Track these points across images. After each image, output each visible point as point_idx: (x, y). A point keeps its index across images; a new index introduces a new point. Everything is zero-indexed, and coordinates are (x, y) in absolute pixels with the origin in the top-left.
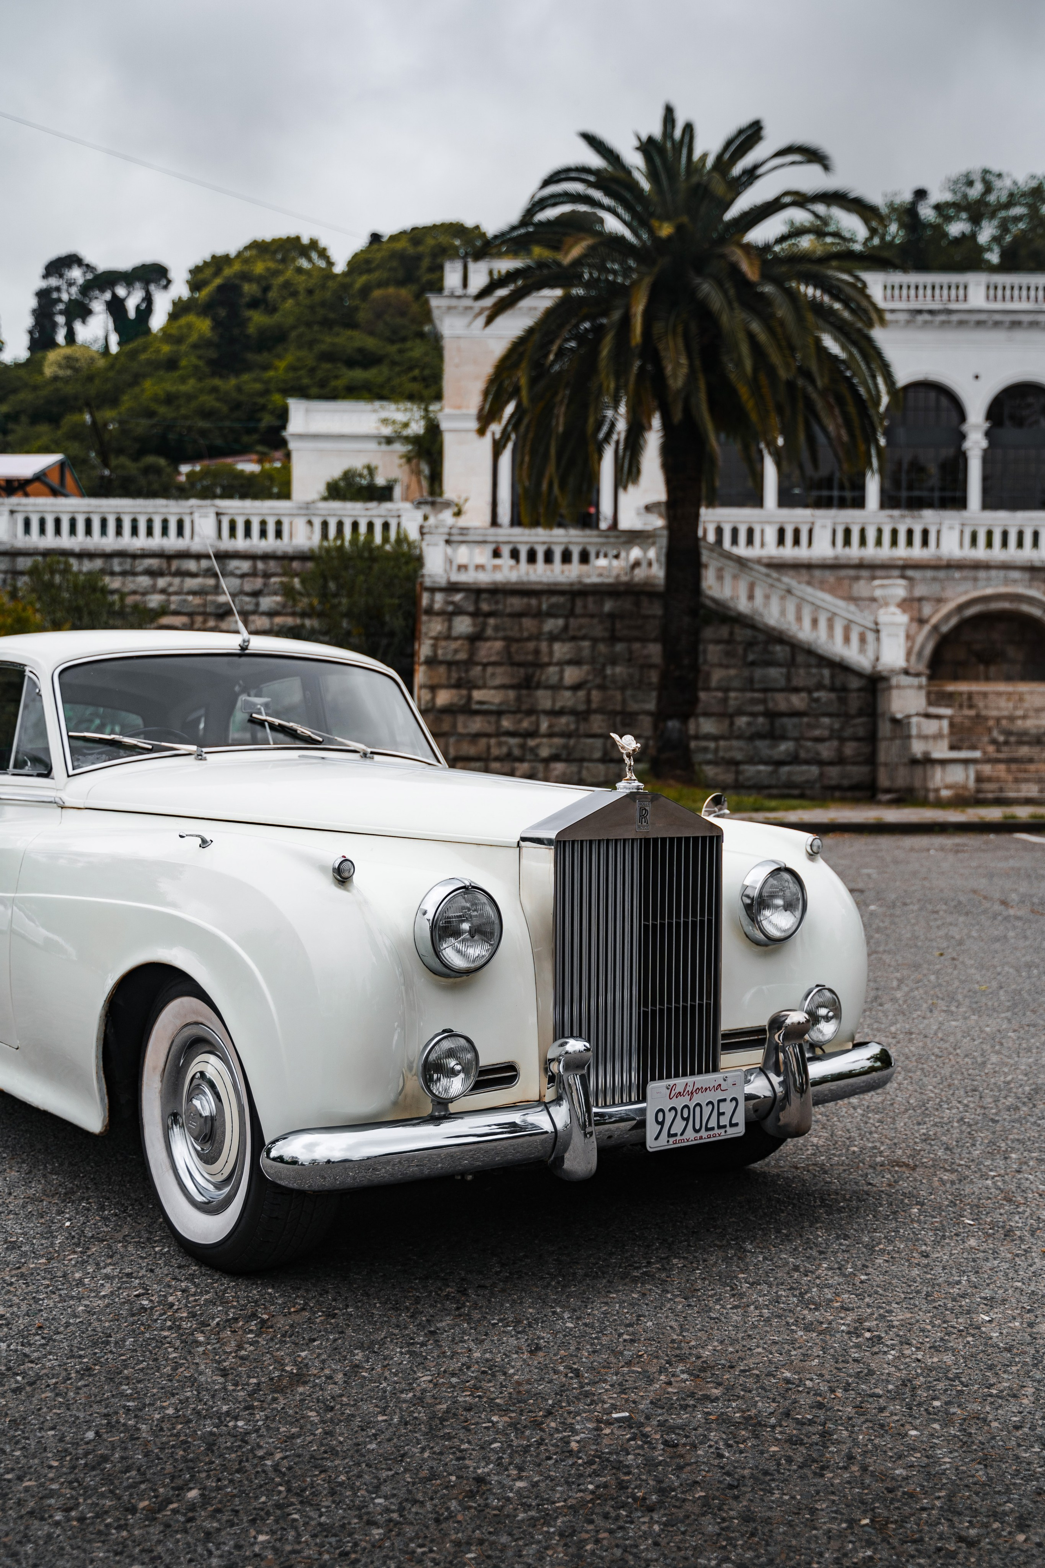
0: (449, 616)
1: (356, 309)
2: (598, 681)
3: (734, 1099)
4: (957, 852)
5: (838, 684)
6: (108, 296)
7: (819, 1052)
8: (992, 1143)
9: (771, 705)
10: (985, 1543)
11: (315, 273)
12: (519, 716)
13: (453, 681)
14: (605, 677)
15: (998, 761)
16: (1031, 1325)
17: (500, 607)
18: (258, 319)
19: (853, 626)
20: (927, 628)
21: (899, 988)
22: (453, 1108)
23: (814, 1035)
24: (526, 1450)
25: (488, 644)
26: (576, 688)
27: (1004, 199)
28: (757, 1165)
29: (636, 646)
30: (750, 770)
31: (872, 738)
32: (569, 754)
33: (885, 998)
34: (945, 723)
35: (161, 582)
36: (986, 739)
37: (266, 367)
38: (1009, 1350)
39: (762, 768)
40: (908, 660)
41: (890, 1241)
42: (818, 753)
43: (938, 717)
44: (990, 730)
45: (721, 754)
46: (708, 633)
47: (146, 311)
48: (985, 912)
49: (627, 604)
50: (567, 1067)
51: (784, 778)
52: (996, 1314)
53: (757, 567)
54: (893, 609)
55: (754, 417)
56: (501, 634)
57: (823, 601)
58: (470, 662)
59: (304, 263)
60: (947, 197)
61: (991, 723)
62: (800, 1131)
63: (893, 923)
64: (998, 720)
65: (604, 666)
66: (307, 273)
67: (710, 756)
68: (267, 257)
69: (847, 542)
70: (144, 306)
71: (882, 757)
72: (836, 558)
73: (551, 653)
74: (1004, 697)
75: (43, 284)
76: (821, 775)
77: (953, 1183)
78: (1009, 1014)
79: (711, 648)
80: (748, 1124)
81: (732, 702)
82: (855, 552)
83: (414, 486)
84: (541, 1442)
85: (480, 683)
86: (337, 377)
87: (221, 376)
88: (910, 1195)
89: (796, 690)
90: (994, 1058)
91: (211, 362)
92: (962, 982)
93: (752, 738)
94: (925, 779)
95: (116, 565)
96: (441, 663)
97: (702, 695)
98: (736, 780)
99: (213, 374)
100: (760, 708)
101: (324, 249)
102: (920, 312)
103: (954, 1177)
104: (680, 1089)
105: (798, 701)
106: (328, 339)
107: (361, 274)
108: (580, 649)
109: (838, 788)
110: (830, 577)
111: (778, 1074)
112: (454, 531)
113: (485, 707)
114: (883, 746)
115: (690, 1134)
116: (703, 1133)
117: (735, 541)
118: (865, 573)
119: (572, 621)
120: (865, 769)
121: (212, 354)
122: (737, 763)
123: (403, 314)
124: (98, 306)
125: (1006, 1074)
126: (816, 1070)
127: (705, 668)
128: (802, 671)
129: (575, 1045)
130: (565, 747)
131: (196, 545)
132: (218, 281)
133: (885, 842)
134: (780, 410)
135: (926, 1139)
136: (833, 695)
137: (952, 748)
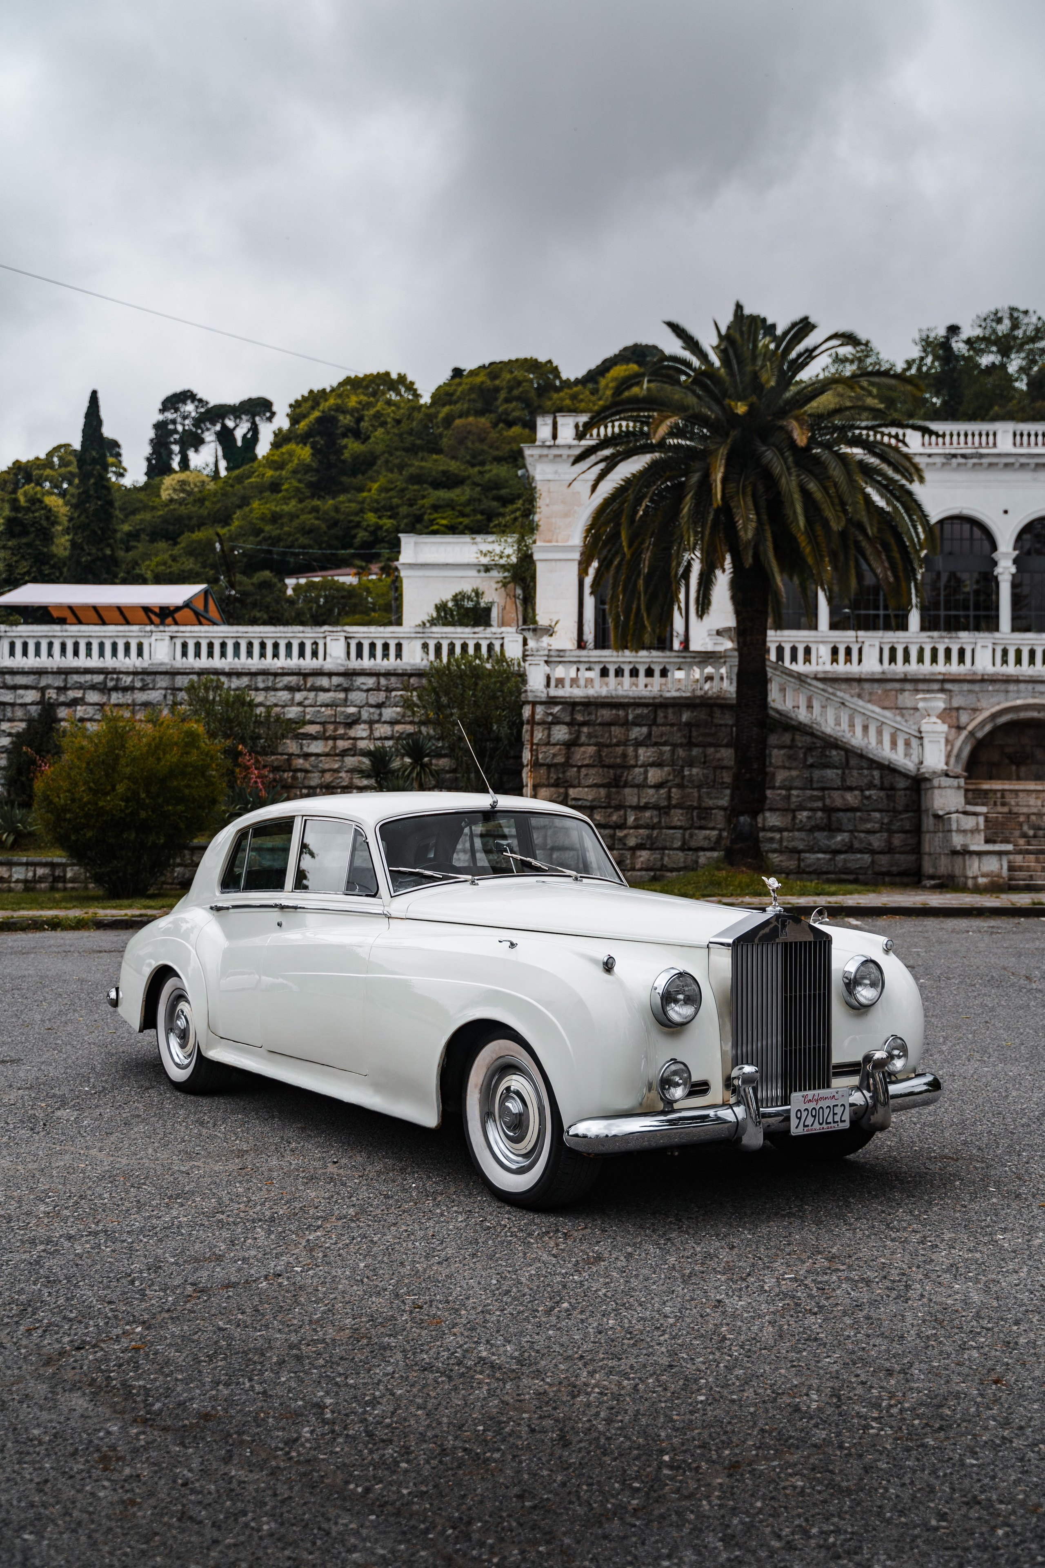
0: (548, 725)
1: (441, 436)
2: (677, 781)
3: (843, 1105)
4: (992, 933)
5: (887, 784)
6: (218, 427)
7: (893, 1078)
8: (1010, 1146)
9: (828, 801)
10: (996, 1330)
11: (402, 405)
12: (609, 810)
13: (552, 781)
14: (683, 777)
15: (1028, 852)
16: (1029, 1241)
17: (593, 717)
18: (352, 447)
19: (898, 733)
20: (965, 733)
21: (944, 1043)
22: (676, 1106)
23: (891, 1068)
24: (741, 1289)
25: (582, 749)
26: (658, 786)
27: (1030, 332)
28: (851, 1157)
29: (711, 750)
30: (811, 857)
31: (917, 831)
32: (652, 844)
33: (935, 1050)
34: (981, 819)
35: (299, 697)
36: (1017, 833)
37: (361, 490)
38: (1014, 1252)
39: (820, 856)
40: (947, 764)
41: (942, 1199)
42: (870, 844)
43: (975, 814)
44: (1021, 825)
45: (785, 844)
46: (773, 740)
47: (252, 439)
48: (1012, 985)
49: (703, 715)
50: (743, 1082)
51: (840, 865)
52: (1008, 1235)
53: (815, 683)
54: (934, 719)
55: (810, 560)
56: (593, 741)
57: (873, 712)
58: (567, 765)
59: (392, 396)
60: (978, 332)
61: (1022, 819)
62: (883, 1127)
63: (939, 993)
64: (1028, 816)
65: (682, 767)
66: (395, 404)
67: (775, 846)
68: (360, 391)
69: (893, 659)
70: (249, 436)
71: (926, 848)
72: (883, 673)
73: (637, 757)
74: (1034, 795)
75: (161, 417)
76: (873, 862)
77: (983, 1168)
78: (1027, 1063)
79: (775, 752)
80: (851, 1122)
81: (794, 799)
82: (899, 668)
83: (510, 607)
84: (747, 1287)
85: (576, 782)
86: (423, 497)
87: (320, 497)
88: (954, 1175)
89: (851, 789)
90: (1014, 1093)
91: (310, 485)
92: (992, 1039)
93: (811, 830)
94: (964, 868)
95: (260, 682)
96: (542, 765)
97: (769, 793)
98: (799, 866)
99: (312, 497)
100: (819, 804)
101: (412, 383)
102: (954, 456)
103: (983, 1165)
104: (810, 1097)
105: (851, 798)
106: (417, 463)
107: (444, 405)
108: (662, 753)
109: (888, 874)
110: (878, 689)
111: (869, 1091)
112: (552, 653)
113: (580, 803)
114: (927, 837)
115: (816, 1126)
116: (824, 1126)
117: (794, 659)
118: (908, 686)
119: (654, 728)
120: (912, 858)
121: (312, 478)
122: (800, 852)
123: (482, 440)
124: (209, 436)
125: (1022, 1104)
126: (893, 1089)
127: (770, 769)
128: (855, 773)
129: (748, 1069)
130: (649, 837)
131: (329, 665)
132: (317, 414)
133: (931, 923)
134: (834, 556)
135: (965, 1143)
136: (882, 794)
137: (987, 841)
